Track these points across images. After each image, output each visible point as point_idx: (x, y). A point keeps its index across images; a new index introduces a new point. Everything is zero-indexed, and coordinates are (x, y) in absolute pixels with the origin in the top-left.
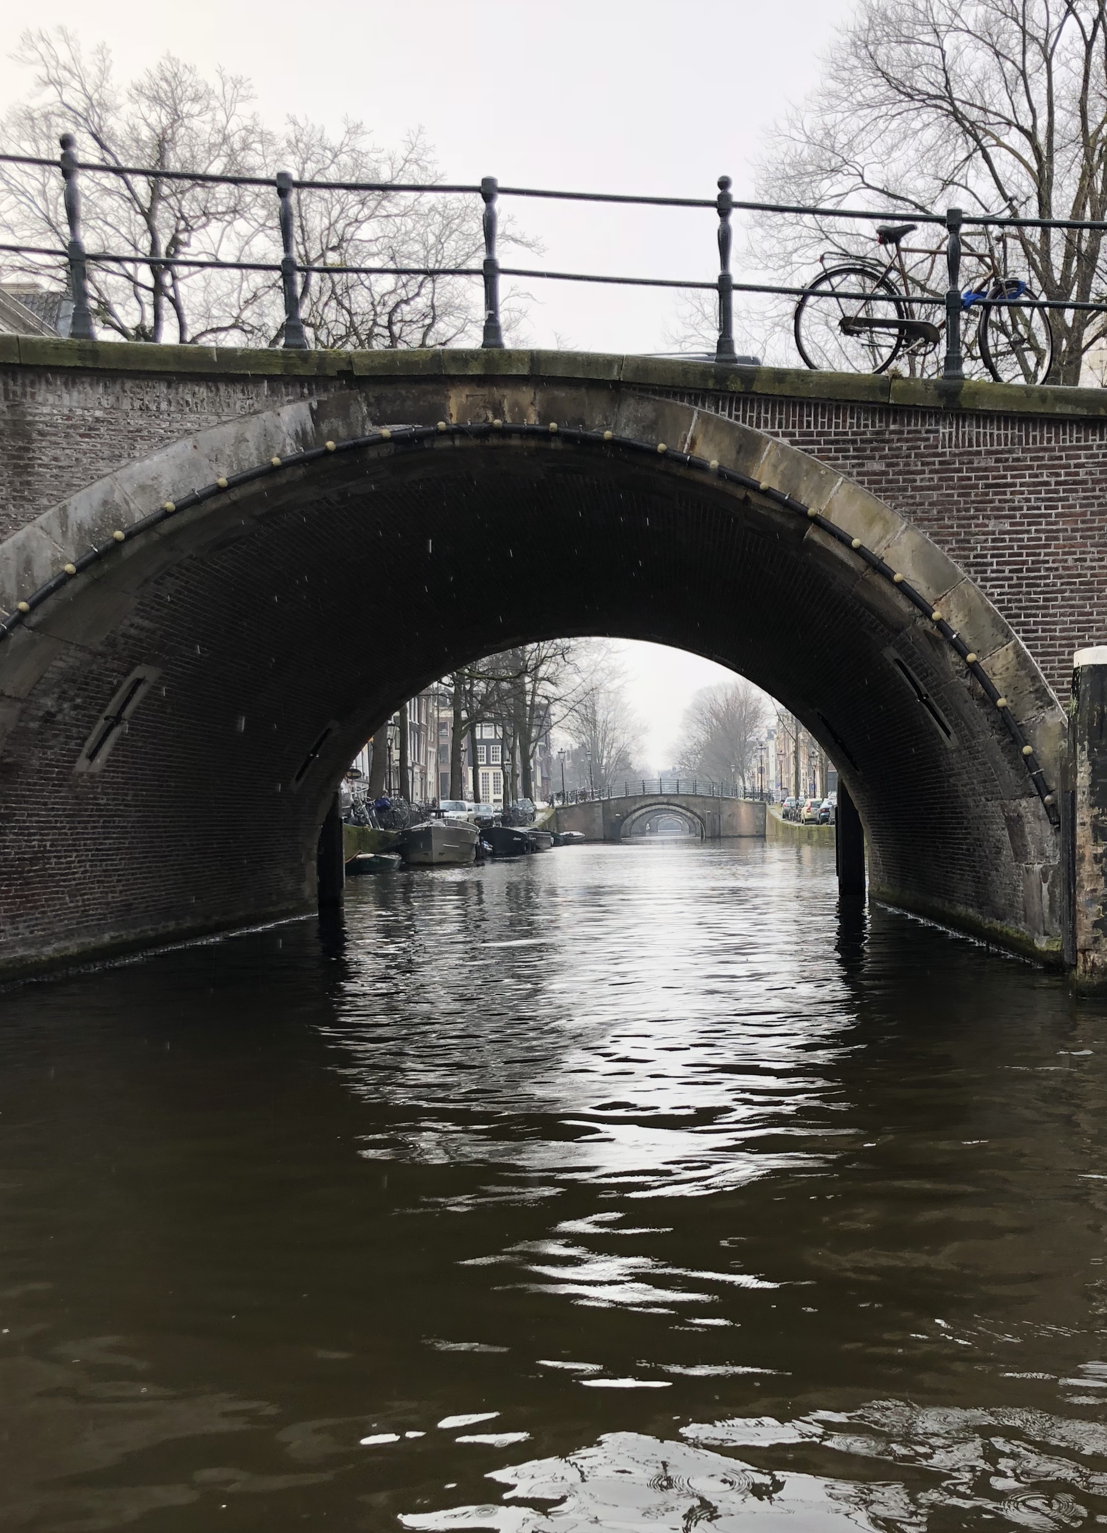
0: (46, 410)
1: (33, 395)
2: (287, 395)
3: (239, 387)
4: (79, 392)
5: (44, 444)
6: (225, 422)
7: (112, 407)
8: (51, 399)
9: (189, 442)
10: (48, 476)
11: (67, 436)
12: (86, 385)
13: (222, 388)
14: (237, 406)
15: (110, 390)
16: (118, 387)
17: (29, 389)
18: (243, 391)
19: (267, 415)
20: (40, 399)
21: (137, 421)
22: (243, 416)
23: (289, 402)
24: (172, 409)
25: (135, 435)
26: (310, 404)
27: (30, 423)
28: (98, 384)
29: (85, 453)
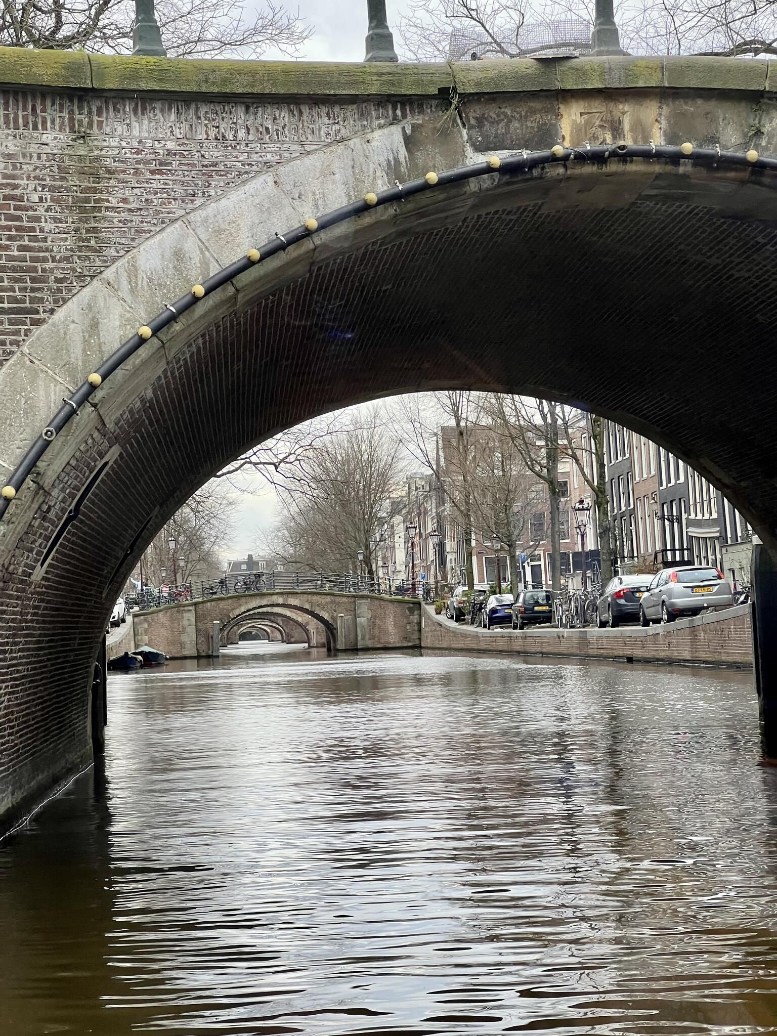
0: (114, 143)
1: (100, 124)
2: (378, 118)
3: (324, 110)
4: (149, 118)
5: (113, 182)
6: (309, 153)
7: (186, 137)
8: (120, 129)
9: (269, 178)
10: (115, 220)
11: (137, 172)
12: (157, 111)
13: (305, 109)
14: (322, 133)
15: (183, 118)
16: (192, 112)
17: (95, 118)
18: (328, 114)
19: (355, 142)
20: (108, 130)
21: (214, 153)
22: (329, 145)
23: (381, 127)
24: (251, 137)
25: (210, 170)
26: (403, 128)
27: (97, 159)
28: (170, 109)
29: (156, 193)
